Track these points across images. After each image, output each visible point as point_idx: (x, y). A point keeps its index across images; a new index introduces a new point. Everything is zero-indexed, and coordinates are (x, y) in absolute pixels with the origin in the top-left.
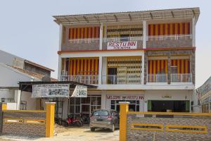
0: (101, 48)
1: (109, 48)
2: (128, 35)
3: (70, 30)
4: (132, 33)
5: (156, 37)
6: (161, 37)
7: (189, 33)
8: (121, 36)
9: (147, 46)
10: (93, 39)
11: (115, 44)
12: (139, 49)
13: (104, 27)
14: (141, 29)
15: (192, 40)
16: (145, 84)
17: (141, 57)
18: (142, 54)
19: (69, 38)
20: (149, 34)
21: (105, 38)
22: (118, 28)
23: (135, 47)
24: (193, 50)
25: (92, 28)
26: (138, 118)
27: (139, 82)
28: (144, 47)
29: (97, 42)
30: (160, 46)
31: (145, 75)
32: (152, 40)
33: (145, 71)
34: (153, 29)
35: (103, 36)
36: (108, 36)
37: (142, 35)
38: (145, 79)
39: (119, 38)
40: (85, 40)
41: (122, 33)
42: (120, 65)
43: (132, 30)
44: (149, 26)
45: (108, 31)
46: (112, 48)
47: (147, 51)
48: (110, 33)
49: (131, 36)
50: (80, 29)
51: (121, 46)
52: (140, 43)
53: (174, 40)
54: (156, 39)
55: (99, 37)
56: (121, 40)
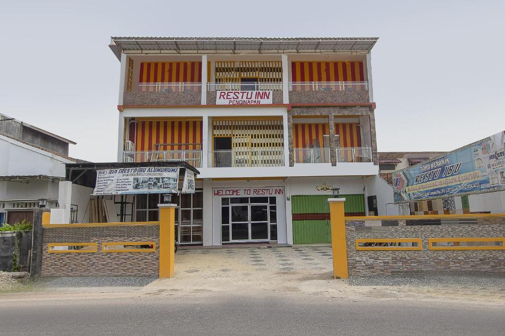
0: (204, 101)
1: (219, 101)
2: (255, 80)
3: (142, 64)
4: (262, 75)
5: (307, 84)
6: (315, 85)
7: (362, 79)
8: (244, 80)
9: (290, 99)
10: (189, 85)
11: (232, 95)
12: (277, 104)
13: (209, 63)
14: (280, 70)
15: (368, 92)
16: (291, 165)
17: (281, 118)
18: (282, 112)
19: (141, 80)
20: (294, 79)
21: (213, 84)
22: (237, 65)
23: (269, 101)
24: (371, 107)
25: (185, 64)
26: (370, 228)
27: (280, 162)
28: (286, 101)
29: (196, 90)
30: (314, 101)
31: (291, 150)
32: (299, 89)
33: (290, 143)
34: (300, 71)
35: (209, 80)
36: (218, 80)
37: (281, 80)
38: (291, 158)
39: (239, 85)
40: (174, 84)
41: (244, 75)
42: (236, 132)
43: (262, 70)
44: (294, 65)
45: (218, 70)
46: (226, 102)
47: (291, 107)
48: (220, 75)
49: (262, 80)
50: (163, 64)
51: (242, 97)
52: (278, 93)
53: (337, 91)
54: (307, 89)
55: (200, 80)
56: (243, 88)
